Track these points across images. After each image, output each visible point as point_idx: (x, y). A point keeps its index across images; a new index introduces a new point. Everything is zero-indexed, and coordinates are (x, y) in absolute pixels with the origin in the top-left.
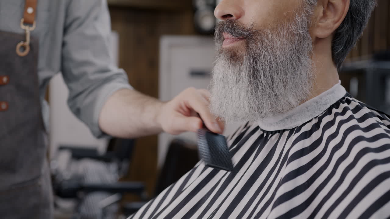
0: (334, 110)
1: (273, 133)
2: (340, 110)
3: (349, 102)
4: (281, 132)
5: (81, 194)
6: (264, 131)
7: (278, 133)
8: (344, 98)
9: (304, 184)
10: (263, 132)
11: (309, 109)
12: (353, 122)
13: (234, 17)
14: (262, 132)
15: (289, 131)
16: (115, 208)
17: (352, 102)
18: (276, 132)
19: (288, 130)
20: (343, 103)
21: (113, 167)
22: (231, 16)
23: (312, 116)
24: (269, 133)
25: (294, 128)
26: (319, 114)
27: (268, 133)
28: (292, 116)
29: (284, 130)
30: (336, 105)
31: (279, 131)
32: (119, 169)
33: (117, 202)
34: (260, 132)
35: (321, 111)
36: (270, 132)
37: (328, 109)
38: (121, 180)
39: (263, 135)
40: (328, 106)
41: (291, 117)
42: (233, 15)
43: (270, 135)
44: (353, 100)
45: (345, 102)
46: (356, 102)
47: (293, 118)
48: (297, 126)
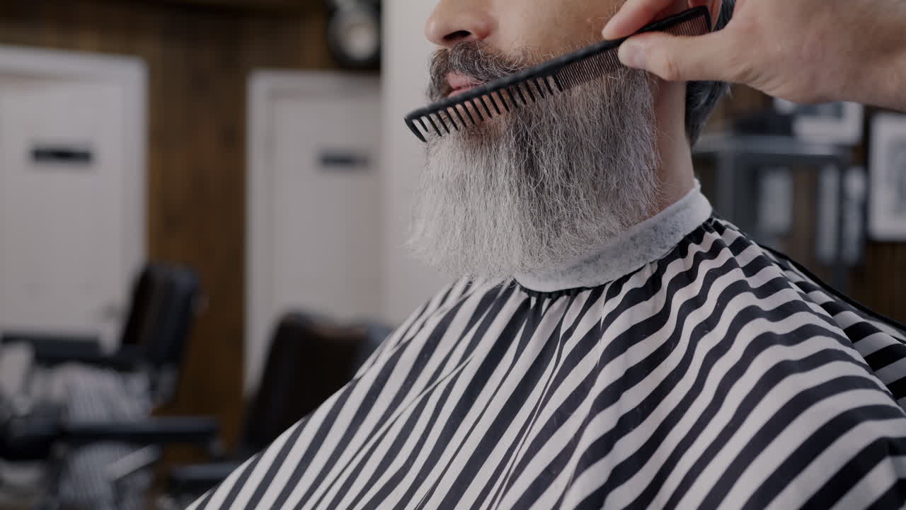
0: (693, 248)
1: (554, 296)
2: (705, 247)
3: (721, 230)
4: (573, 293)
5: (60, 450)
6: (530, 292)
7: (565, 297)
8: (710, 220)
9: (634, 411)
10: (529, 294)
11: (637, 241)
12: (736, 275)
13: (474, 36)
14: (525, 296)
15: (590, 292)
16: (143, 481)
17: (728, 229)
18: (560, 294)
19: (588, 289)
20: (711, 231)
21: (139, 383)
22: (464, 34)
23: (645, 258)
24: (543, 295)
25: (603, 283)
26: (659, 254)
27: (541, 296)
28: (599, 256)
29: (580, 290)
30: (697, 236)
31: (568, 292)
32: (153, 387)
33: (148, 467)
34: (519, 294)
35: (665, 247)
36: (546, 293)
37: (679, 244)
38: (156, 413)
39: (527, 302)
40: (680, 237)
41: (597, 260)
42: (469, 31)
43: (547, 302)
44: (727, 226)
45: (713, 228)
46: (734, 230)
47: (601, 261)
48: (610, 280)
